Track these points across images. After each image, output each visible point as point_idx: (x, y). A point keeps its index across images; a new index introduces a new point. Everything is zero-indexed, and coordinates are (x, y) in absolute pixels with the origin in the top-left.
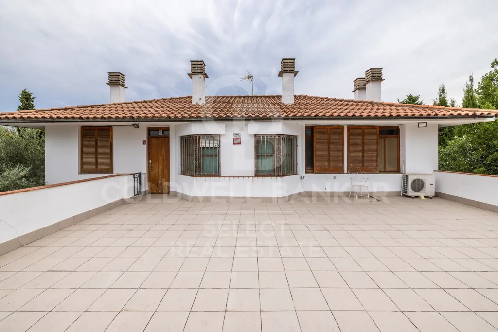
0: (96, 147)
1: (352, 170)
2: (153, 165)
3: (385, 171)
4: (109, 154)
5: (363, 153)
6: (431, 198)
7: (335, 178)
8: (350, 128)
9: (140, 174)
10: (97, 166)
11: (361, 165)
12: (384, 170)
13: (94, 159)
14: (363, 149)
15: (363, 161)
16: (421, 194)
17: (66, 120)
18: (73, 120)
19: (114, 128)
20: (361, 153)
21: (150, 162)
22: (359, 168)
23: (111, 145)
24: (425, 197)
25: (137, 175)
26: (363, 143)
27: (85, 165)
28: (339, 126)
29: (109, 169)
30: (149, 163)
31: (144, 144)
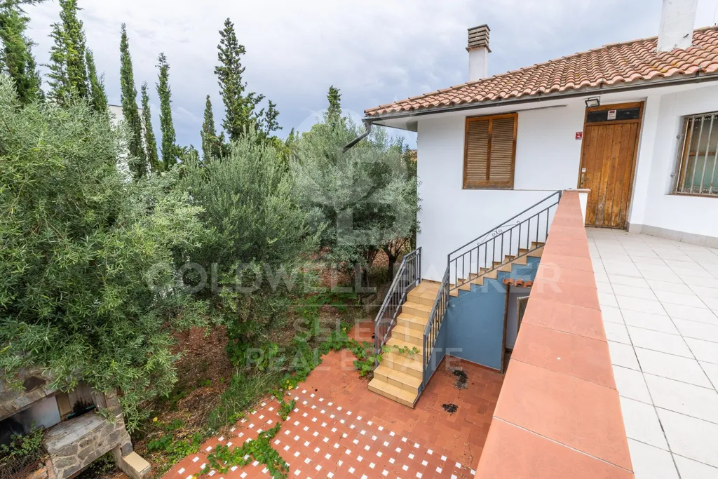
0: (489, 148)
2: (589, 176)
4: (509, 159)
10: (488, 178)
13: (484, 167)
17: (441, 109)
18: (452, 107)
19: (520, 114)
21: (584, 170)
23: (515, 143)
27: (469, 175)
29: (508, 182)
30: (581, 173)
31: (577, 138)
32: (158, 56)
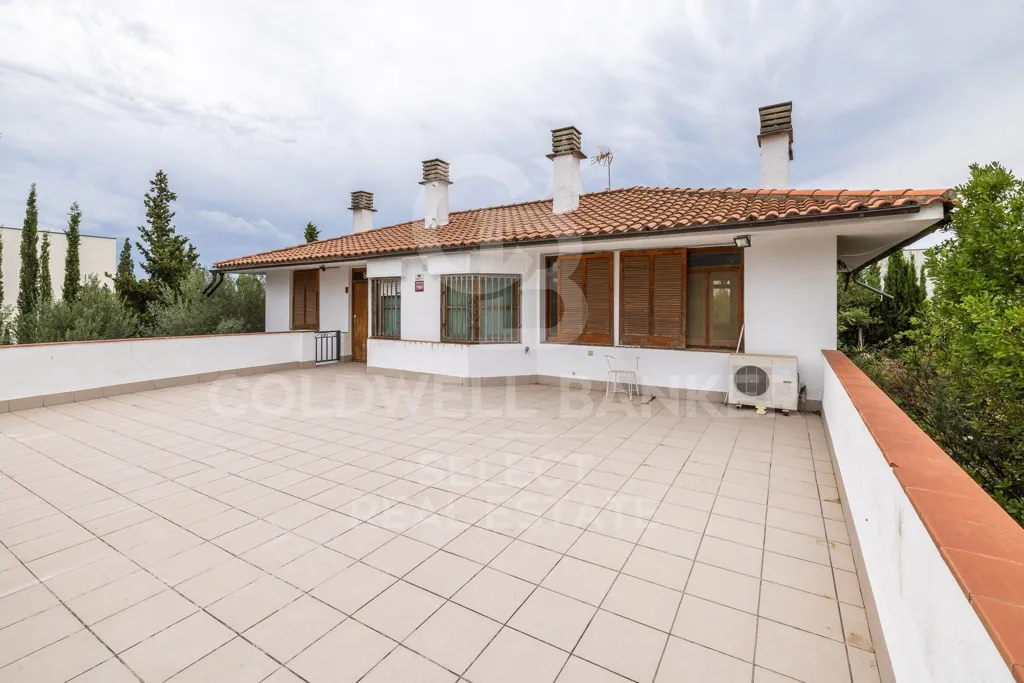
0: (305, 296)
1: (628, 341)
2: (357, 322)
3: (707, 347)
4: (315, 306)
5: (651, 308)
6: (786, 414)
7: (591, 354)
8: (626, 255)
9: (338, 333)
10: (305, 320)
11: (645, 332)
12: (704, 344)
13: (303, 312)
14: (651, 300)
15: (651, 324)
16: (761, 403)
19: (320, 271)
20: (647, 305)
21: (355, 317)
22: (644, 338)
23: (318, 294)
24: (768, 410)
25: (334, 334)
26: (652, 284)
27: (296, 319)
28: (604, 252)
30: (353, 318)
31: (346, 291)
32: (71, 205)
